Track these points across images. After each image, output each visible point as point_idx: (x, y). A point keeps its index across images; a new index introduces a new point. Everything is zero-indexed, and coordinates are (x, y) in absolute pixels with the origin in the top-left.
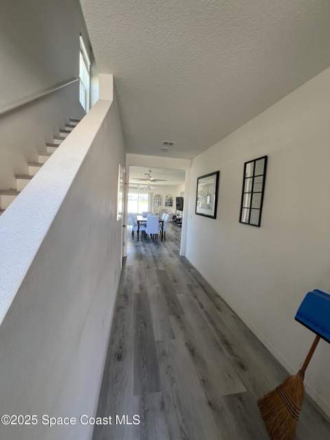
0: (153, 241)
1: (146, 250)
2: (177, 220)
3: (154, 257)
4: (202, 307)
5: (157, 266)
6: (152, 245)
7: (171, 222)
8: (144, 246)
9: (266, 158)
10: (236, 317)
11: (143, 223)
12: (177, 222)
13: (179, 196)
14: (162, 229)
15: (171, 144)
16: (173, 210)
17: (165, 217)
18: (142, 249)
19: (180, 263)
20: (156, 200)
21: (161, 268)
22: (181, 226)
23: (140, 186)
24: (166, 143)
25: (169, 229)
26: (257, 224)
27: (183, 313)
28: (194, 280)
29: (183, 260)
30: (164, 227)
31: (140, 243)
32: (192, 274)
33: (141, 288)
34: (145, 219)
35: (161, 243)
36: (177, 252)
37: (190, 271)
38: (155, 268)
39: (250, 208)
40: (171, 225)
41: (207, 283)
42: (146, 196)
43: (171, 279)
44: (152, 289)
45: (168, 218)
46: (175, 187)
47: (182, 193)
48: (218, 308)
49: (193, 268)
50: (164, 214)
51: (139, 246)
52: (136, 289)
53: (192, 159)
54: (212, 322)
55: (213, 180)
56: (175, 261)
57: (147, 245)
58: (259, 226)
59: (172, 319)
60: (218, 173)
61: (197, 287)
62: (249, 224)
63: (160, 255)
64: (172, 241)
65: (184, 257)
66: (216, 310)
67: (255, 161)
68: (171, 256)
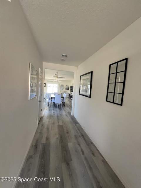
0: (59, 107)
1: (54, 113)
2: (71, 96)
3: (58, 116)
4: (83, 154)
5: (58, 123)
6: (57, 109)
7: (68, 97)
8: (53, 110)
9: (126, 59)
10: (104, 161)
11: (54, 98)
12: (70, 97)
13: (72, 85)
14: (63, 101)
15: (66, 56)
16: (69, 92)
17: (65, 95)
18: (52, 112)
19: (71, 120)
20: (61, 87)
21: (61, 124)
22: (72, 99)
23: (54, 80)
24: (63, 56)
25: (66, 101)
26: (120, 104)
27: (71, 160)
28: (78, 131)
29: (73, 118)
30: (64, 100)
31: (52, 108)
32: (77, 127)
33: (47, 139)
34: (55, 96)
35: (62, 108)
36: (70, 113)
37: (76, 125)
38: (57, 124)
39: (114, 93)
40: (68, 99)
41: (85, 133)
42: (57, 85)
43: (65, 131)
44: (54, 140)
45: (67, 95)
46: (70, 81)
47: (73, 84)
48: (93, 154)
49: (78, 123)
50: (64, 94)
51: (51, 110)
52: (44, 141)
53: (77, 66)
54: (90, 168)
55: (89, 76)
56: (68, 119)
57: (55, 109)
58: (121, 105)
59: (64, 166)
60: (92, 72)
61: (80, 136)
62: (113, 103)
63: (61, 115)
64: (68, 107)
65: (73, 116)
66: (92, 155)
67: (117, 63)
68: (67, 116)
